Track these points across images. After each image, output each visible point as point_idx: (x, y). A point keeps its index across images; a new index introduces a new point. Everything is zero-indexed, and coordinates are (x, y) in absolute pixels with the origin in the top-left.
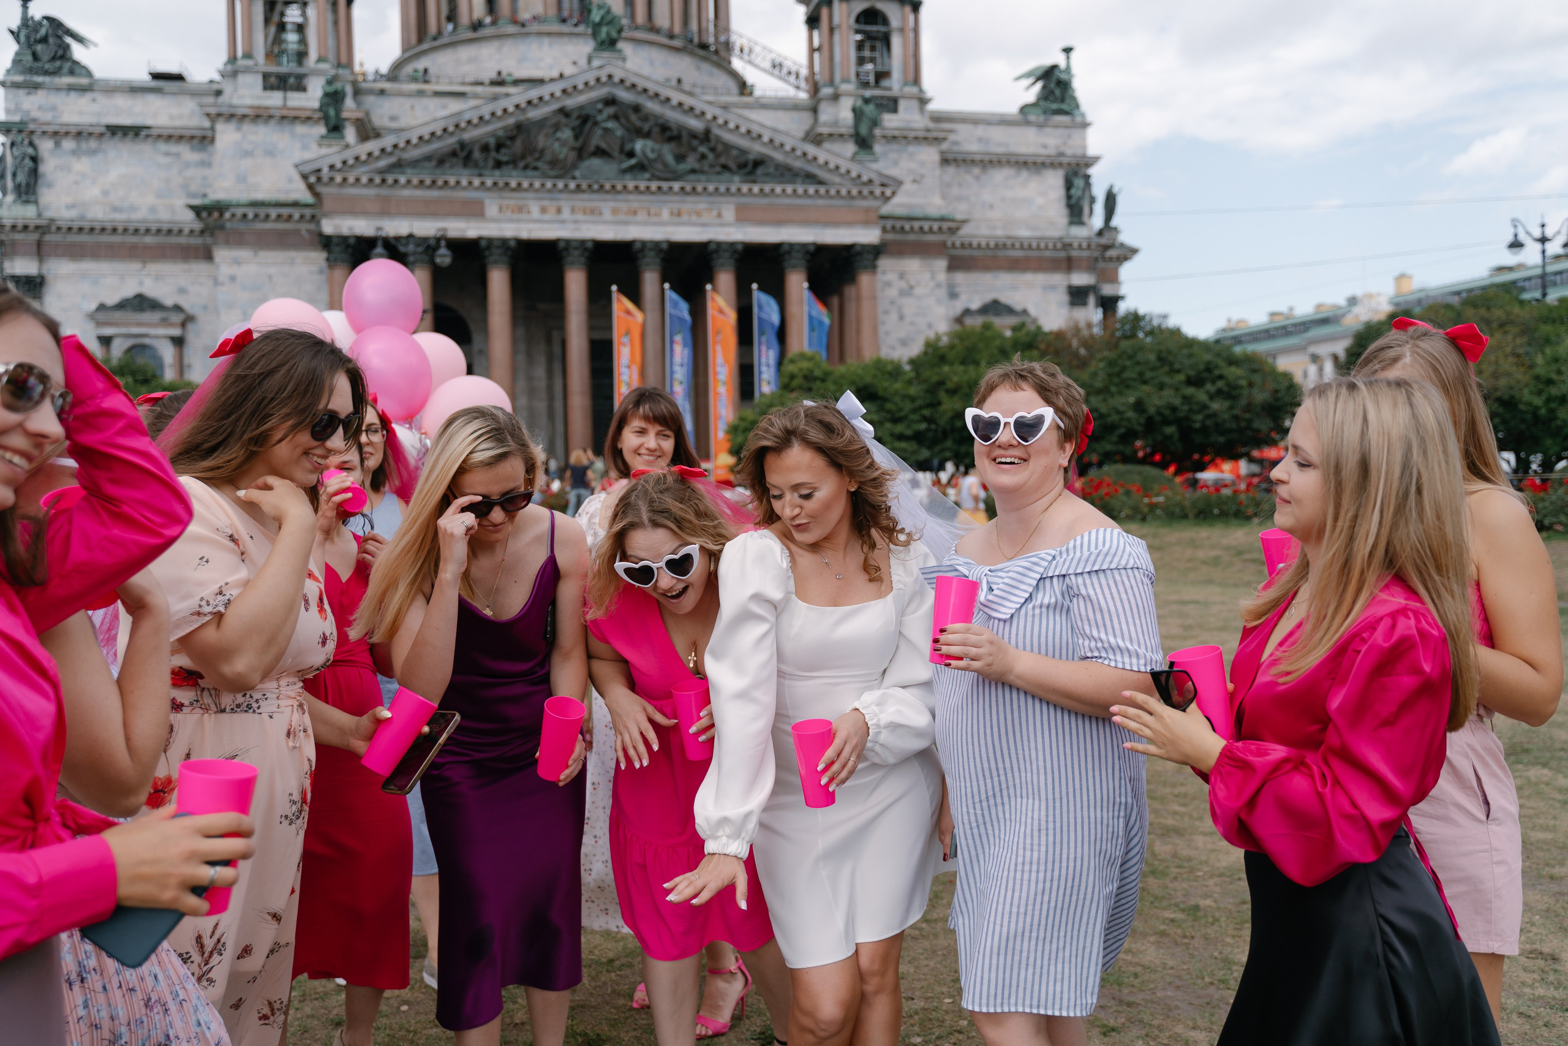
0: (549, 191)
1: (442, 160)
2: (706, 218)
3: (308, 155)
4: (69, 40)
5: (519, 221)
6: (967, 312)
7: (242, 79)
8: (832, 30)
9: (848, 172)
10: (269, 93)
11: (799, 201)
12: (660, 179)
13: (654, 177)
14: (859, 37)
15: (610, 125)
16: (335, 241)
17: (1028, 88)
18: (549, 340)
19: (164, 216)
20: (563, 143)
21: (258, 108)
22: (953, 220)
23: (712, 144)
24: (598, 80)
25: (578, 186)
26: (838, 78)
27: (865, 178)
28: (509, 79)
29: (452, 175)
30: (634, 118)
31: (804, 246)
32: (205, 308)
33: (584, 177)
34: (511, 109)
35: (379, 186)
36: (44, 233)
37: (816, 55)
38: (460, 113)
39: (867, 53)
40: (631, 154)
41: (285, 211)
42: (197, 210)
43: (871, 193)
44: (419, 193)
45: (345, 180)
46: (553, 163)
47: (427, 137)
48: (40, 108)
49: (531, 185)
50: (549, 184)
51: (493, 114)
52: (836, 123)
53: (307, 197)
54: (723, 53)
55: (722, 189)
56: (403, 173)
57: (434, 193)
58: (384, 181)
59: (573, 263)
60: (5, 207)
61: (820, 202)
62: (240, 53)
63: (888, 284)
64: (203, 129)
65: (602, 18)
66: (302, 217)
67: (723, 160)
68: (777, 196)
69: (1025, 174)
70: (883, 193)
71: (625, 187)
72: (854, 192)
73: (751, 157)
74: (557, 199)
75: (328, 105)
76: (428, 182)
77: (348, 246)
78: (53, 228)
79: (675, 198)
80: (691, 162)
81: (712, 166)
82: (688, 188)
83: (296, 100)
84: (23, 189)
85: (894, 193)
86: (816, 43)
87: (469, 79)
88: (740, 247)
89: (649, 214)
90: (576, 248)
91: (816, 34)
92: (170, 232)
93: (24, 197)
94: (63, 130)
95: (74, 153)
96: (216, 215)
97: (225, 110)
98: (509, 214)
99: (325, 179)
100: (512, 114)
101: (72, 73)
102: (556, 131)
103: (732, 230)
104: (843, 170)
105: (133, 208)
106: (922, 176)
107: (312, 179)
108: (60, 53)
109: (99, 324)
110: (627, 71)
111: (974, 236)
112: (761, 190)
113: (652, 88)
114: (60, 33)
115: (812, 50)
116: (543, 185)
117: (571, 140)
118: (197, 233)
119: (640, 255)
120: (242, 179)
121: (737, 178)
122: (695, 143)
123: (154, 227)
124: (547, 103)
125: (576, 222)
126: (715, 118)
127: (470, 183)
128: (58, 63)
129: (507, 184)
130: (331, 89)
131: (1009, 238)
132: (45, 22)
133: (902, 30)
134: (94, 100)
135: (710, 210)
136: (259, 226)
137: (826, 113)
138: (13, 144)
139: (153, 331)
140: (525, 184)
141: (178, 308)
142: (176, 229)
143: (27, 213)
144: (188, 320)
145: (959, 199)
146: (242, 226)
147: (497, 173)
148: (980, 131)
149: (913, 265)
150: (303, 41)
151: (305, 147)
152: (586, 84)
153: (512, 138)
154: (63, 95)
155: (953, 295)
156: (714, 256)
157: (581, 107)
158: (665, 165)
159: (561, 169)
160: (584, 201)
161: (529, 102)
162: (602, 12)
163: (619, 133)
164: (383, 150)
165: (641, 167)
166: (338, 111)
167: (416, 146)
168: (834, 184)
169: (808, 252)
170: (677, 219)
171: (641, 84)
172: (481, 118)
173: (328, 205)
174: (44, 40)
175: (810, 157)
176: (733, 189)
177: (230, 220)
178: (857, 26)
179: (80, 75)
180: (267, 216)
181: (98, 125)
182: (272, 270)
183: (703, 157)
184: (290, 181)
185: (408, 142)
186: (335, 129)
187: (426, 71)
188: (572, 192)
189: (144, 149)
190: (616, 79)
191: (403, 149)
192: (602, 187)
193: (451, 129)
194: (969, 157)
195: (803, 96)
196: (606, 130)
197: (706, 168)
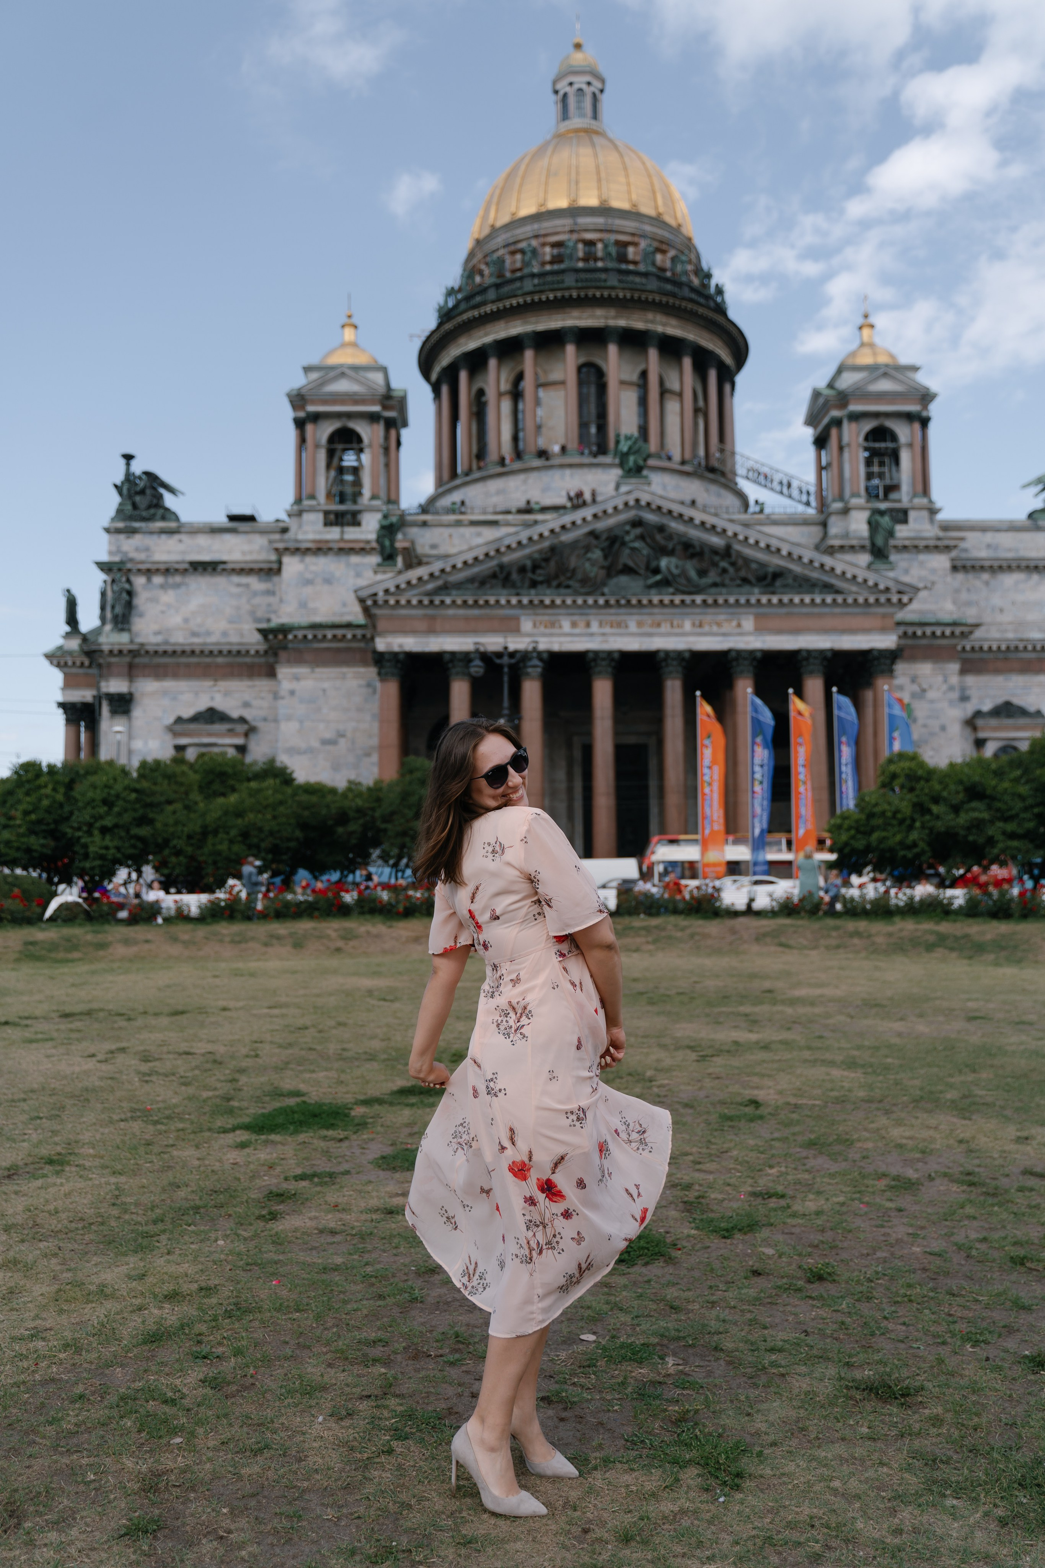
0: (580, 607)
1: (483, 582)
2: (726, 628)
3: (362, 582)
4: (162, 491)
5: (552, 635)
6: (978, 714)
7: (307, 517)
8: (841, 448)
9: (865, 581)
10: (329, 529)
11: (816, 610)
12: (684, 593)
13: (678, 591)
14: (867, 454)
15: (637, 544)
16: (387, 657)
17: (1037, 495)
18: (569, 746)
19: (234, 638)
20: (593, 563)
21: (320, 541)
22: (965, 625)
23: (733, 559)
24: (626, 504)
25: (607, 602)
26: (847, 493)
27: (882, 587)
28: (536, 507)
29: (492, 595)
30: (659, 537)
31: (821, 652)
32: (265, 719)
33: (613, 594)
34: (546, 534)
35: (426, 607)
36: (135, 656)
37: (824, 473)
38: (500, 539)
39: (876, 469)
40: (657, 571)
41: (339, 632)
42: (264, 632)
43: (889, 600)
44: (461, 612)
45: (398, 602)
46: (584, 581)
47: (470, 562)
48: (137, 549)
49: (564, 602)
50: (580, 601)
51: (530, 539)
52: (846, 535)
53: (360, 619)
54: (729, 476)
55: (743, 601)
56: (449, 595)
57: (476, 612)
58: (431, 602)
59: (600, 673)
60: (104, 635)
61: (837, 610)
62: (304, 496)
63: (901, 688)
64: (270, 562)
65: (630, 448)
66: (354, 636)
67: (743, 573)
68: (795, 605)
69: (1035, 577)
70: (900, 600)
71: (650, 601)
72: (872, 600)
73: (771, 570)
74: (587, 614)
75: (384, 536)
76: (470, 602)
77: (398, 661)
78: (143, 652)
79: (698, 610)
80: (713, 576)
81: (732, 580)
82: (710, 601)
83: (352, 533)
84: (120, 619)
85: (911, 600)
86: (824, 463)
87: (498, 509)
88: (759, 655)
89: (672, 626)
90: (603, 659)
91: (823, 453)
92: (239, 652)
93: (120, 626)
94: (154, 567)
95: (162, 587)
96: (280, 637)
97: (292, 545)
98: (542, 629)
99: (380, 602)
100: (547, 538)
101: (163, 518)
102: (586, 553)
103: (751, 638)
104: (860, 580)
105: (208, 633)
106: (933, 583)
107: (369, 602)
108: (155, 501)
109: (176, 734)
110: (653, 494)
111: (986, 640)
112: (780, 601)
113: (677, 508)
114: (155, 485)
115: (820, 469)
116: (574, 602)
117: (601, 559)
118: (262, 652)
119: (663, 664)
120: (303, 605)
121: (756, 590)
122: (717, 558)
123: (225, 648)
124: (578, 527)
125: (604, 634)
126: (735, 535)
127: (508, 602)
128: (152, 511)
129: (542, 602)
130: (386, 523)
131: (1021, 640)
132: (144, 477)
133: (910, 445)
134: (180, 541)
135: (730, 621)
136: (316, 645)
137: (835, 527)
138: (113, 581)
139: (220, 741)
140: (558, 602)
141: (242, 720)
142: (243, 649)
143: (122, 639)
144: (251, 730)
145: (969, 604)
146: (301, 646)
147: (533, 591)
148: (989, 537)
149: (925, 669)
150: (358, 483)
151: (358, 575)
152: (615, 508)
153: (547, 560)
154: (155, 537)
155: (964, 698)
156: (734, 663)
157: (610, 530)
158: (689, 580)
159: (591, 586)
160: (611, 615)
161: (563, 527)
162: (629, 443)
163: (645, 552)
164: (432, 575)
165: (666, 583)
166: (392, 542)
167: (461, 570)
168: (851, 592)
169: (825, 658)
170: (699, 630)
171: (666, 505)
172: (519, 543)
173: (381, 625)
174: (142, 492)
175: (827, 568)
176: (753, 601)
177: (291, 641)
178: (866, 444)
179: (169, 520)
180: (325, 636)
181: (183, 562)
182: (326, 685)
183: (724, 571)
184: (344, 605)
185: (454, 567)
186: (389, 557)
187: (463, 503)
188: (600, 607)
189: (221, 581)
190: (643, 503)
191: (449, 573)
192: (629, 602)
193: (492, 553)
194: (978, 564)
195: (811, 511)
196: (633, 549)
197: (727, 581)
